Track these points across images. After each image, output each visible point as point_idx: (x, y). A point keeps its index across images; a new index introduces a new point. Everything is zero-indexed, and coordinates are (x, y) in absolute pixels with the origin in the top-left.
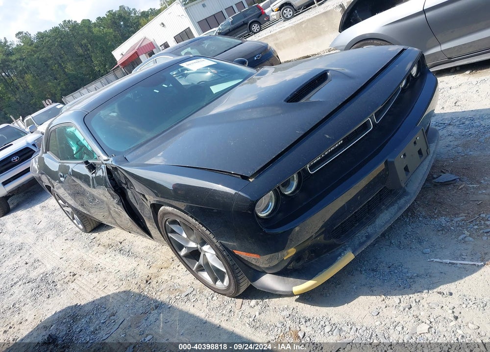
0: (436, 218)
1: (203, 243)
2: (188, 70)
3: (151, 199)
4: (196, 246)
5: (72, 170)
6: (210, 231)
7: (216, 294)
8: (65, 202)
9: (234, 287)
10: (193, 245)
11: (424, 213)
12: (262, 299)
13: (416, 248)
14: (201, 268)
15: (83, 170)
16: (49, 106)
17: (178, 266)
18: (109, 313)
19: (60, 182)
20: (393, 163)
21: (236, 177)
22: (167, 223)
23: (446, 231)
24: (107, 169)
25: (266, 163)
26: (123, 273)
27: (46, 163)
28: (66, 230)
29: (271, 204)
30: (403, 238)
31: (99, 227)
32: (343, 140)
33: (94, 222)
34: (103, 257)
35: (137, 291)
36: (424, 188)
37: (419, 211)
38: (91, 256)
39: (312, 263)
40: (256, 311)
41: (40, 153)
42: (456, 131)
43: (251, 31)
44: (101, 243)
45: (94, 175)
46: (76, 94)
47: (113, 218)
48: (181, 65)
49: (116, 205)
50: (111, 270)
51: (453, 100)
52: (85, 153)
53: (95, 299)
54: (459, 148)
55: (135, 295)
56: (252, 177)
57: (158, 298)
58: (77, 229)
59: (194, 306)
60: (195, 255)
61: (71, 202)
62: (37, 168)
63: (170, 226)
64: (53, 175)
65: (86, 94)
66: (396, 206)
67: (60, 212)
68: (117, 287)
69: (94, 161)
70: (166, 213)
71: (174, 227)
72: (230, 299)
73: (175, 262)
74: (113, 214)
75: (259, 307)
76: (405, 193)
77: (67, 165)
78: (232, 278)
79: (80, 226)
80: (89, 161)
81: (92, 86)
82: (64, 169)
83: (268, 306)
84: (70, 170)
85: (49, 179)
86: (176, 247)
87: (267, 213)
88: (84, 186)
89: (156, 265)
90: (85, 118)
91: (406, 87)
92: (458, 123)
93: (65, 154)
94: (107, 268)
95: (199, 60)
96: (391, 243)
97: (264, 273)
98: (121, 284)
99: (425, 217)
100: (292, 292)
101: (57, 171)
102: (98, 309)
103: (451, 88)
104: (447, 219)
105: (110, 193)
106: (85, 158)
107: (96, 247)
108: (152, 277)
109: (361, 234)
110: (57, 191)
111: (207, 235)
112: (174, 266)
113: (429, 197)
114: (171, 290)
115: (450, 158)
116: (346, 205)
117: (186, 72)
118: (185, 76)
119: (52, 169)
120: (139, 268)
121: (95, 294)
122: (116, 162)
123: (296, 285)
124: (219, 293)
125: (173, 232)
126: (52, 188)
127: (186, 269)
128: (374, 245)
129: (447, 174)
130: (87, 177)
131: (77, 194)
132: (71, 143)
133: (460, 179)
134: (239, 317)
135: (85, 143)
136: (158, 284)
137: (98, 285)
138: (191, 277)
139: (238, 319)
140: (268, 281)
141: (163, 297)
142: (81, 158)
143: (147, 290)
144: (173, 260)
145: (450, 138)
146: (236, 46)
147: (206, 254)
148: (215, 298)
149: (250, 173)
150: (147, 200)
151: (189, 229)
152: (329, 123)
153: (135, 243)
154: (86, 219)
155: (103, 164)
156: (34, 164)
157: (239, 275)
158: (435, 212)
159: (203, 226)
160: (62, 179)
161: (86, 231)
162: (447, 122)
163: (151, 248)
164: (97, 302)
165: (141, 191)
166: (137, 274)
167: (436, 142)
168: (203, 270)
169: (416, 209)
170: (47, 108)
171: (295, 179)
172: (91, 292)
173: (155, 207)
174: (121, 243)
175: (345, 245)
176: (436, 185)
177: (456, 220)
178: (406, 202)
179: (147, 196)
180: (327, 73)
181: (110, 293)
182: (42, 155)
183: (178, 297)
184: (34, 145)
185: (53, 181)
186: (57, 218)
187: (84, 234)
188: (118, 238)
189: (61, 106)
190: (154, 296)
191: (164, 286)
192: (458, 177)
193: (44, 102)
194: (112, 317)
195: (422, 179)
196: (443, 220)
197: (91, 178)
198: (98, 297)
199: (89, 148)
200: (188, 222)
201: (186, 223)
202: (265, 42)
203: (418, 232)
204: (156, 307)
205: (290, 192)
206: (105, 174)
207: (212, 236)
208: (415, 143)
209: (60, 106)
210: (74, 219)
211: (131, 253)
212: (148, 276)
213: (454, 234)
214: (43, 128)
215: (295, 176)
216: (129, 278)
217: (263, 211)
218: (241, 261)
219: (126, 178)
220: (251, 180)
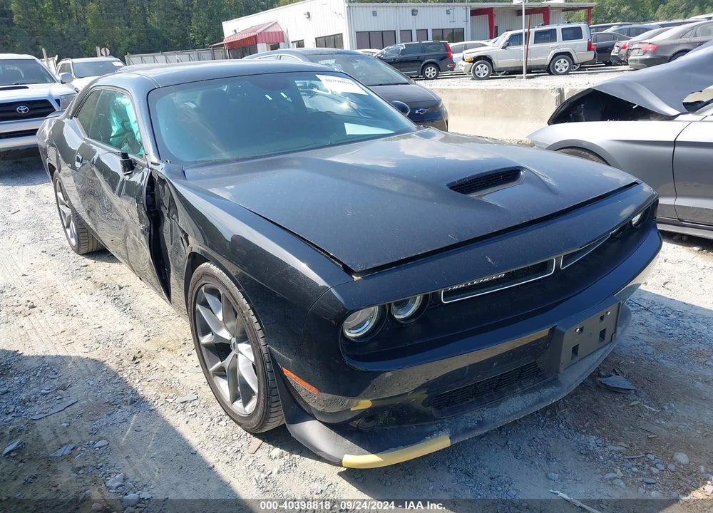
0: (583, 433)
1: (243, 338)
2: (318, 89)
3: (195, 245)
4: (229, 338)
5: (99, 158)
6: (261, 326)
7: (227, 417)
8: (66, 198)
9: (259, 420)
10: (225, 334)
11: (568, 420)
12: (291, 452)
13: (540, 466)
14: (221, 373)
15: (115, 164)
16: (103, 58)
17: (189, 355)
18: (59, 383)
19: (73, 167)
20: (563, 333)
21: (336, 264)
22: (203, 289)
23: (591, 457)
24: (151, 177)
25: (389, 262)
26: (105, 332)
27: (65, 133)
28: (50, 238)
29: (368, 323)
30: (525, 444)
31: (100, 253)
32: (506, 274)
33: (95, 242)
34: (85, 297)
35: (114, 367)
36: (583, 385)
37: (562, 414)
38: (69, 289)
39: (386, 429)
40: (274, 466)
41: (62, 115)
42: (654, 322)
43: (423, 73)
44: (92, 277)
45: (127, 177)
46: (148, 57)
47: (126, 248)
48: (317, 76)
49: (139, 232)
50: (89, 321)
51: (663, 278)
52: (127, 142)
53: (47, 354)
54: (649, 347)
55: (109, 371)
56: (358, 274)
57: (140, 389)
58: (66, 243)
59: (187, 422)
60: (222, 349)
61: (76, 201)
62: (47, 134)
63: (205, 294)
64: (67, 154)
65: (162, 62)
66: (536, 396)
67: (53, 210)
68: (87, 350)
69: (136, 158)
70: (207, 274)
71: (211, 300)
72: (244, 433)
73: (187, 347)
74: (129, 244)
75: (282, 462)
76: (555, 382)
77: (94, 147)
78: (261, 405)
79: (73, 241)
80: (129, 155)
81: (173, 56)
82: (87, 152)
83: (296, 466)
84: (95, 157)
85: (57, 157)
86: (200, 327)
87: (358, 335)
88: (105, 187)
89: (158, 340)
90: (151, 94)
91: (617, 236)
92: (659, 312)
93: (99, 131)
94: (85, 316)
95: (346, 80)
96: (506, 443)
97: (311, 417)
98: (94, 347)
99: (567, 426)
100: (341, 461)
101: (75, 151)
102: (44, 371)
103: (665, 261)
104: (599, 441)
105: (139, 213)
106: (126, 148)
107: (82, 279)
108: (145, 355)
109: (472, 416)
110: (62, 178)
111: (254, 330)
112: (183, 353)
113: (584, 400)
114: (165, 385)
115: (632, 356)
116: (468, 368)
117: (315, 90)
118: (312, 94)
119: (69, 145)
120: (131, 336)
121: (50, 347)
122: (169, 171)
123: (351, 453)
124: (231, 418)
125: (205, 304)
126: (57, 171)
127: (198, 363)
128: (483, 437)
129: (620, 378)
130: (116, 176)
131: (89, 192)
132: (114, 119)
133: (636, 391)
134: (247, 465)
135: (135, 127)
136: (148, 369)
137: (61, 336)
138: (201, 378)
139: (244, 467)
140: (313, 431)
141: (148, 392)
142: (119, 147)
143: (129, 372)
144: (185, 344)
145: (641, 329)
146: (397, 84)
147: (240, 355)
148: (223, 423)
149: (359, 268)
150: (188, 244)
151: (232, 310)
152: (499, 242)
153: (140, 297)
154: (86, 234)
155: (148, 167)
156: (46, 127)
157: (274, 405)
158: (585, 426)
159: (255, 314)
160: (78, 164)
161: (78, 250)
162: (644, 304)
163: (161, 312)
164: (48, 360)
165: (186, 228)
166: (125, 342)
167: (624, 326)
168: (223, 376)
169: (561, 409)
170: (99, 59)
171: (417, 301)
172: (46, 341)
173: (196, 259)
174: (121, 288)
175: (444, 422)
176: (598, 387)
177: (611, 447)
178: (552, 396)
179: (190, 238)
180: (520, 171)
181: (72, 355)
182: (64, 118)
183: (170, 400)
184: (58, 101)
185: (62, 161)
186: (44, 216)
187: (73, 254)
188: (119, 278)
189: (120, 64)
190: (136, 385)
191: (156, 375)
192: (635, 388)
193: (98, 49)
194: (61, 392)
195: (586, 371)
196: (592, 440)
197: (121, 180)
198: (53, 353)
199: (138, 137)
200: (235, 300)
201: (232, 301)
202: (439, 95)
203: (551, 443)
204: (132, 402)
205: (402, 317)
206: (144, 183)
207: (260, 334)
208: (602, 318)
209: (118, 63)
210: (68, 226)
211: (128, 308)
212: (140, 352)
213: (602, 467)
214: (81, 84)
215: (418, 298)
216: (110, 344)
217: (354, 328)
218: (287, 388)
219: (172, 199)
220: (356, 278)
